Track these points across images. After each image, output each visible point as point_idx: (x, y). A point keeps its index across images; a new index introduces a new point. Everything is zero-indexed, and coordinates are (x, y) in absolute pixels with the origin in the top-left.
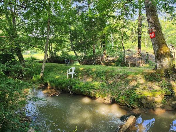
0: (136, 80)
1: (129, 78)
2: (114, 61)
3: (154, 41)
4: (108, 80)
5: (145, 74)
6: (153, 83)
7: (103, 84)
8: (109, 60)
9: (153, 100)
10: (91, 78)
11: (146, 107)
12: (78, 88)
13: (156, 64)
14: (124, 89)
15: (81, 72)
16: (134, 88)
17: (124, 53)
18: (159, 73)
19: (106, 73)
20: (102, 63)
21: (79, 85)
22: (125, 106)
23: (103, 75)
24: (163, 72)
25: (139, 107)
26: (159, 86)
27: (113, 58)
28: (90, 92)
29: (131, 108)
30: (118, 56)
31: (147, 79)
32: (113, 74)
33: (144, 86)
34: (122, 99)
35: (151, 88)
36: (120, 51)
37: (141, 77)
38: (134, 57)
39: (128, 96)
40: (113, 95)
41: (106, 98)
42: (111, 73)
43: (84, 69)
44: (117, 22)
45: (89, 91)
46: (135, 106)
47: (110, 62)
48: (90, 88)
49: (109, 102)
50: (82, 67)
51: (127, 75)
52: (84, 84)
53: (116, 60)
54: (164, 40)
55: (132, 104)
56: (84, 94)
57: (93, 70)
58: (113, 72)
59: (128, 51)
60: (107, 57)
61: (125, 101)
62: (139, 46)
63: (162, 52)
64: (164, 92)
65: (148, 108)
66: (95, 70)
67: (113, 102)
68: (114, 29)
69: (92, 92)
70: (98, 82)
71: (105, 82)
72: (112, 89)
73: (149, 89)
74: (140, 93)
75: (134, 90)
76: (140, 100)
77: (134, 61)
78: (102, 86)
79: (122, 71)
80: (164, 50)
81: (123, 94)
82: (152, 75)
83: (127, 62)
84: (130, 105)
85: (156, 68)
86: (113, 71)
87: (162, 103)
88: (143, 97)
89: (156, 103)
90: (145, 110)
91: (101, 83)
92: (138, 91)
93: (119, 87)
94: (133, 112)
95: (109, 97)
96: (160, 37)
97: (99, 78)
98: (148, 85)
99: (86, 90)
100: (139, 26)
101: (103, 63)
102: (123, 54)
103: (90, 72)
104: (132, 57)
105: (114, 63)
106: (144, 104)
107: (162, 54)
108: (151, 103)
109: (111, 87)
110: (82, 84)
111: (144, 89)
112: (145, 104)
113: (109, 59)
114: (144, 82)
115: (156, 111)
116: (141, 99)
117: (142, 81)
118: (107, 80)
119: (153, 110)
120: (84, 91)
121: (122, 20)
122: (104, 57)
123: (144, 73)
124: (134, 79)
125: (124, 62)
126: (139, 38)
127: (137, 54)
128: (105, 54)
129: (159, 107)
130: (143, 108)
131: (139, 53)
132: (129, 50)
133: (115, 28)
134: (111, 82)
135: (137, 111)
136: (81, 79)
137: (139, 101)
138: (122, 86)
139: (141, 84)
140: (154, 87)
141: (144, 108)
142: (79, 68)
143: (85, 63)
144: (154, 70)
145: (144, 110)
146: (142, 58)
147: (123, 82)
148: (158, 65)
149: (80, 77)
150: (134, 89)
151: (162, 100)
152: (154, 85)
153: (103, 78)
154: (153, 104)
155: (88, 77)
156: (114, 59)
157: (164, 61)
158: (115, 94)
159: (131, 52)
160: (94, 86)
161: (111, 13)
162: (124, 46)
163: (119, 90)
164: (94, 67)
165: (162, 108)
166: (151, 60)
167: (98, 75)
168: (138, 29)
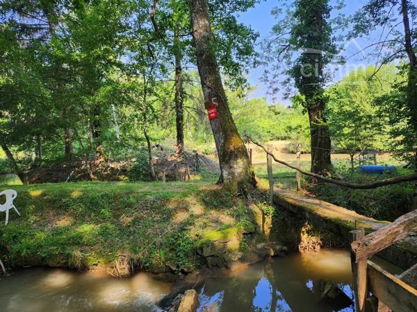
0: (186, 209)
1: (171, 206)
2: (124, 171)
3: (215, 124)
4: (119, 216)
5: (202, 194)
6: (219, 211)
7: (107, 228)
8: (112, 169)
9: (224, 247)
10: (70, 215)
11: (213, 266)
12: (28, 249)
13: (222, 173)
14: (162, 231)
15: (34, 203)
16: (183, 228)
17: (150, 151)
18: (229, 190)
19: (112, 199)
20: (92, 176)
21: (32, 241)
22: (166, 272)
23: (106, 206)
24: (235, 187)
25: (198, 267)
26: (232, 216)
27: (122, 163)
28: (69, 256)
29: (180, 274)
30: (134, 160)
31: (208, 204)
32: (132, 199)
33: (205, 220)
34: (159, 257)
35: (217, 222)
36: (140, 147)
37: (194, 201)
38: (169, 160)
39: (173, 248)
40: (136, 252)
41: (117, 263)
42: (125, 199)
43: (44, 195)
44: (129, 80)
45: (67, 252)
46: (189, 268)
47: (115, 174)
48: (69, 244)
49: (126, 271)
50: (38, 189)
51: (166, 199)
52: (48, 236)
53: (129, 169)
54: (233, 125)
55: (183, 264)
56: (51, 263)
57: (75, 194)
58: (131, 196)
59: (156, 148)
60: (106, 161)
61: (167, 260)
62: (180, 137)
63: (232, 148)
64: (242, 228)
65: (217, 266)
66: (82, 193)
67: (136, 269)
68: (123, 94)
69: (77, 253)
70: (92, 226)
71: (113, 223)
72: (132, 237)
73: (214, 225)
74: (197, 236)
75: (184, 232)
76: (199, 252)
77: (172, 170)
78: (104, 233)
79: (153, 192)
80: (235, 143)
81: (161, 245)
82: (215, 194)
83: (156, 173)
84: (178, 267)
85: (221, 181)
86: (132, 192)
87: (240, 250)
88: (205, 243)
89: (230, 251)
90: (211, 273)
91: (102, 228)
92: (192, 233)
93: (150, 231)
94: (187, 281)
95: (126, 258)
96: (226, 118)
97: (93, 214)
98: (210, 216)
99: (56, 250)
100: (177, 94)
101: (96, 178)
102: (147, 153)
103: (64, 200)
104: (167, 160)
105: (126, 175)
106: (208, 259)
107: (231, 152)
108: (221, 255)
109: (130, 232)
110: (41, 235)
111: (206, 227)
112: (211, 258)
113: (112, 165)
114: (203, 212)
115: (232, 270)
116: (201, 248)
117: (197, 209)
118: (117, 217)
119: (227, 268)
120: (51, 256)
121: (141, 76)
122: (98, 162)
123: (200, 192)
124: (181, 206)
125: (151, 173)
126: (180, 119)
127: (177, 155)
128: (101, 154)
129: (236, 259)
130: (207, 269)
131: (180, 151)
132: (157, 146)
133: (125, 93)
134: (126, 220)
135: (195, 277)
136: (35, 222)
137: (197, 254)
138: (157, 226)
139: (198, 217)
140: (222, 220)
141: (208, 267)
142: (29, 190)
143: (39, 179)
144: (217, 184)
145: (209, 273)
146: (187, 162)
147: (158, 218)
148: (225, 173)
149: (33, 218)
150: (184, 230)
151: (241, 244)
152: (222, 216)
153: (106, 212)
154: (224, 256)
155: (58, 214)
156: (124, 166)
157: (235, 166)
158: (140, 248)
159: (162, 150)
160: (81, 238)
161: (116, 57)
162: (148, 134)
163: (151, 236)
164: (76, 187)
165: (242, 260)
166: (203, 166)
167: (91, 207)
168: (176, 100)
